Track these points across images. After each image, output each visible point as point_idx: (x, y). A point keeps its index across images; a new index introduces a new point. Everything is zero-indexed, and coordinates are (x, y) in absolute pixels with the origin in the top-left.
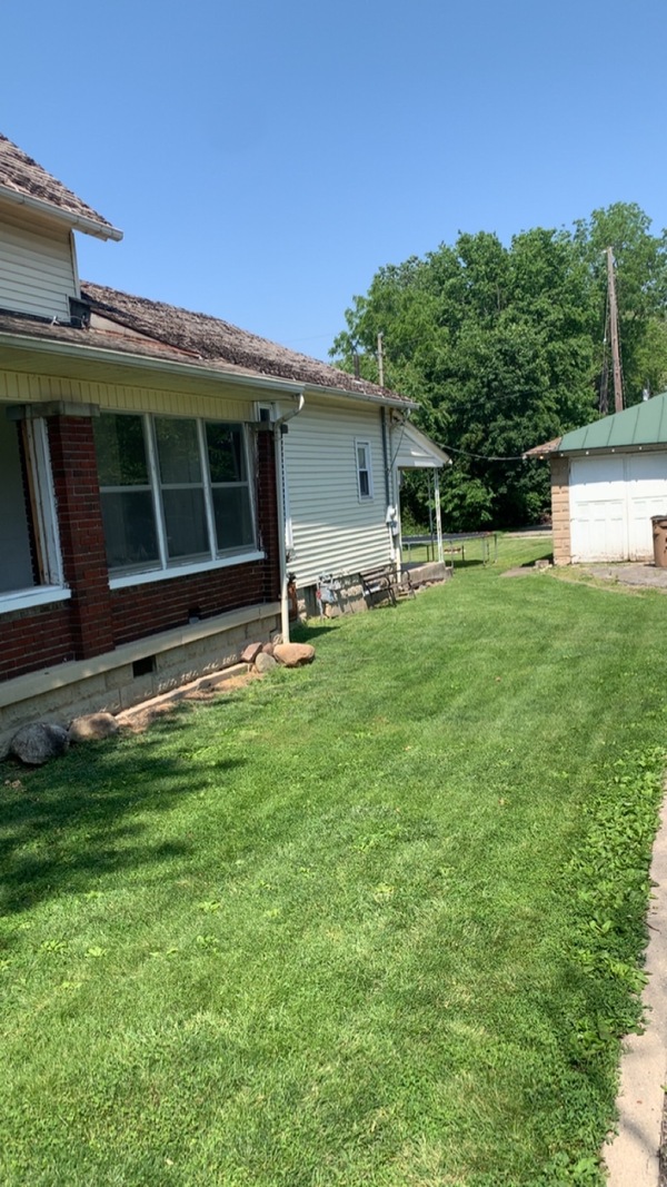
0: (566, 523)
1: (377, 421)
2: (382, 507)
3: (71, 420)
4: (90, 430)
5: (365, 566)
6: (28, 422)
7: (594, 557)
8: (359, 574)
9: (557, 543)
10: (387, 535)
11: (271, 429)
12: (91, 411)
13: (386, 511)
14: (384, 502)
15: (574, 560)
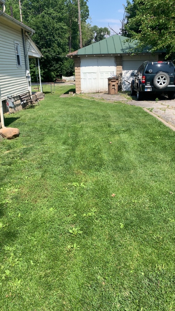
0: (79, 79)
1: (21, 35)
2: (24, 70)
5: (21, 93)
7: (88, 91)
8: (19, 96)
9: (77, 86)
10: (26, 81)
13: (26, 72)
14: (25, 68)
15: (82, 92)
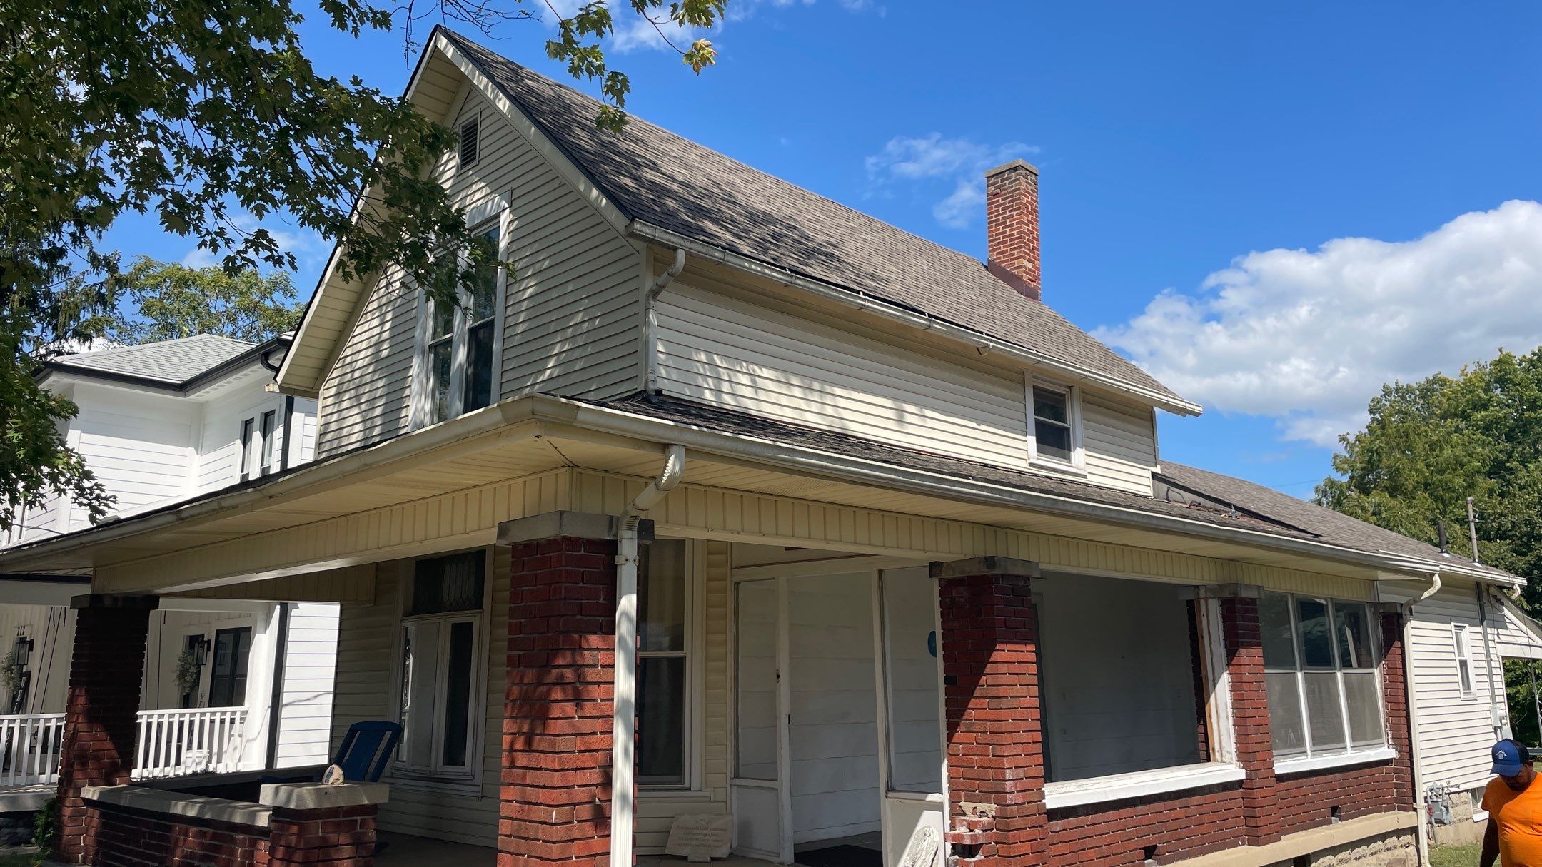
1: (1473, 599)
2: (1487, 707)
3: (1243, 600)
4: (1255, 611)
6: (1202, 602)
11: (1399, 611)
12: (1259, 593)
13: (1492, 711)
14: (1490, 700)
